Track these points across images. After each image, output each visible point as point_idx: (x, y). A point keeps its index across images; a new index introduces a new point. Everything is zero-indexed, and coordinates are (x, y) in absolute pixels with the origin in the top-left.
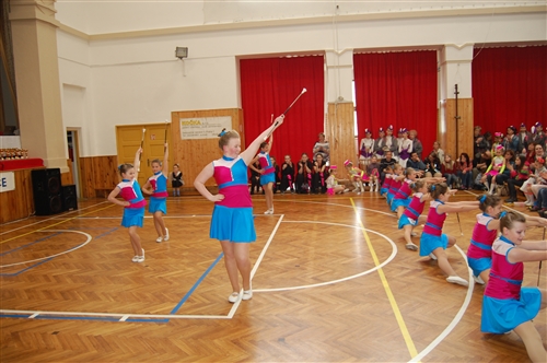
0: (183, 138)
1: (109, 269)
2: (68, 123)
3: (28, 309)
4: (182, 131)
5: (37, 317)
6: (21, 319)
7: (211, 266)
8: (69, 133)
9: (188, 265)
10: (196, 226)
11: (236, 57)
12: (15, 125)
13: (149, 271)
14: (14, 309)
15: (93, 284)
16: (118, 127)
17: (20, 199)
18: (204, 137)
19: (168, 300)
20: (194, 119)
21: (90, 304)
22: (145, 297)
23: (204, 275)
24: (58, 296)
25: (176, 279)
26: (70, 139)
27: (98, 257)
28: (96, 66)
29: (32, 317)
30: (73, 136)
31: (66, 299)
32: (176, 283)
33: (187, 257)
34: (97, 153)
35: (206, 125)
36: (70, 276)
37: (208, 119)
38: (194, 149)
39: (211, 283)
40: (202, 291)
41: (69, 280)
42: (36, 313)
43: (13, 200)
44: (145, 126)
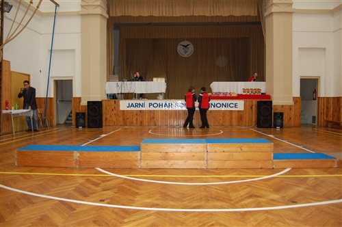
8: (303, 80)
17: (247, 116)
34: (332, 95)
43: (241, 116)
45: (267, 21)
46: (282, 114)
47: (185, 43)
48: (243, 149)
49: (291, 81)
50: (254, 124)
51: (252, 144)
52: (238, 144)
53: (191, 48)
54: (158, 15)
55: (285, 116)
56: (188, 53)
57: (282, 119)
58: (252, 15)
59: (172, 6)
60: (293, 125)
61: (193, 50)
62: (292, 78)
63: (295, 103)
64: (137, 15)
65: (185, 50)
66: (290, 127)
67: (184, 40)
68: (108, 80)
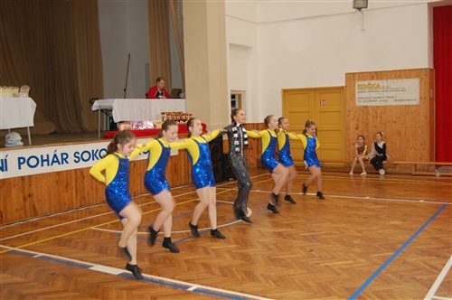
0: (358, 104)
1: (270, 249)
2: (233, 86)
3: (187, 281)
4: (357, 95)
5: (195, 290)
6: (180, 289)
7: (388, 261)
8: (233, 97)
9: (361, 255)
10: (370, 210)
11: (429, 4)
12: (181, 88)
13: (314, 256)
14: (174, 279)
15: (252, 263)
16: (284, 91)
17: (183, 165)
18: (384, 104)
19: (336, 294)
20: (373, 82)
21: (249, 285)
22: (309, 287)
23: (379, 271)
24: (217, 271)
25: (344, 270)
26: (233, 104)
27: (258, 234)
28: (264, 23)
29: (191, 289)
30: (237, 100)
31: (225, 276)
32: (345, 275)
33: (358, 245)
35: (387, 89)
36: (229, 251)
37: (389, 81)
38: (371, 118)
39: (387, 281)
40: (377, 289)
41: (227, 256)
42: (194, 287)
43: (175, 165)
44: (315, 90)
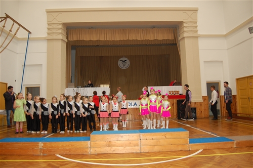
2: (208, 79)
16: (238, 80)
44: (247, 77)
45: (181, 43)
46: (195, 109)
47: (124, 59)
48: (167, 136)
49: (200, 85)
50: (175, 117)
51: (173, 133)
52: (163, 133)
53: (128, 62)
54: (103, 40)
55: (197, 110)
56: (126, 66)
57: (195, 113)
58: (170, 39)
59: (114, 33)
60: (203, 117)
61: (129, 63)
62: (200, 83)
63: (204, 100)
64: (88, 40)
65: (124, 64)
66: (201, 118)
67: (122, 57)
68: (67, 87)
